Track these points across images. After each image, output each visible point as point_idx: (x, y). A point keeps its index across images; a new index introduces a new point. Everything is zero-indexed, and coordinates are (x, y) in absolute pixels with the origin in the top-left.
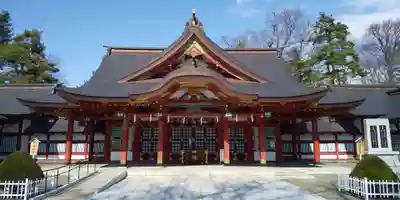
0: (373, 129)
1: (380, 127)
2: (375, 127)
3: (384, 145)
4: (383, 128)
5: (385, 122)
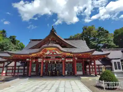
0: (115, 63)
1: (118, 62)
2: (116, 62)
3: (120, 69)
4: (118, 63)
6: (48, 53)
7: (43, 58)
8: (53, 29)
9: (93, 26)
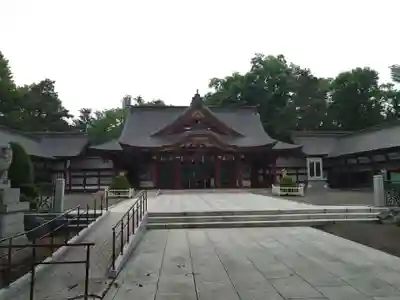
0: (312, 164)
1: (316, 163)
3: (318, 175)
5: (320, 160)
8: (198, 95)
9: (282, 56)
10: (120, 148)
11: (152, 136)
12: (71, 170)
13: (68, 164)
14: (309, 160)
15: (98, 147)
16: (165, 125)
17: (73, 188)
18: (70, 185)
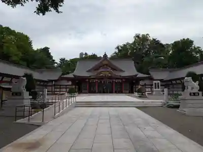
0: (155, 83)
3: (158, 88)
5: (159, 82)
6: (102, 75)
7: (98, 79)
8: (105, 54)
9: (148, 34)
10: (73, 77)
11: (87, 71)
12: (54, 85)
13: (54, 83)
14: (154, 82)
15: (65, 76)
16: (91, 67)
17: (56, 93)
18: (55, 92)
